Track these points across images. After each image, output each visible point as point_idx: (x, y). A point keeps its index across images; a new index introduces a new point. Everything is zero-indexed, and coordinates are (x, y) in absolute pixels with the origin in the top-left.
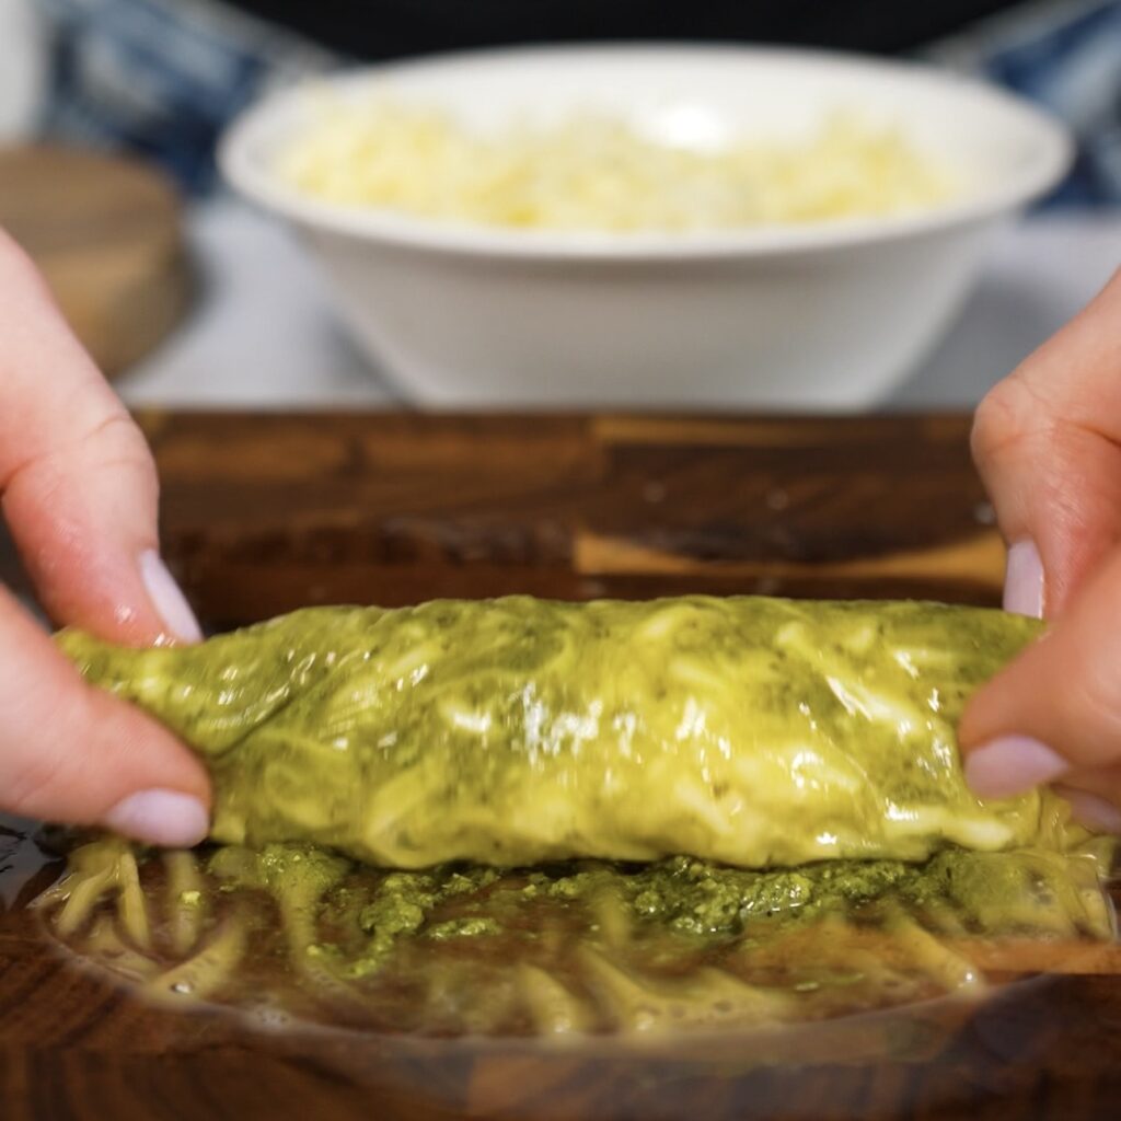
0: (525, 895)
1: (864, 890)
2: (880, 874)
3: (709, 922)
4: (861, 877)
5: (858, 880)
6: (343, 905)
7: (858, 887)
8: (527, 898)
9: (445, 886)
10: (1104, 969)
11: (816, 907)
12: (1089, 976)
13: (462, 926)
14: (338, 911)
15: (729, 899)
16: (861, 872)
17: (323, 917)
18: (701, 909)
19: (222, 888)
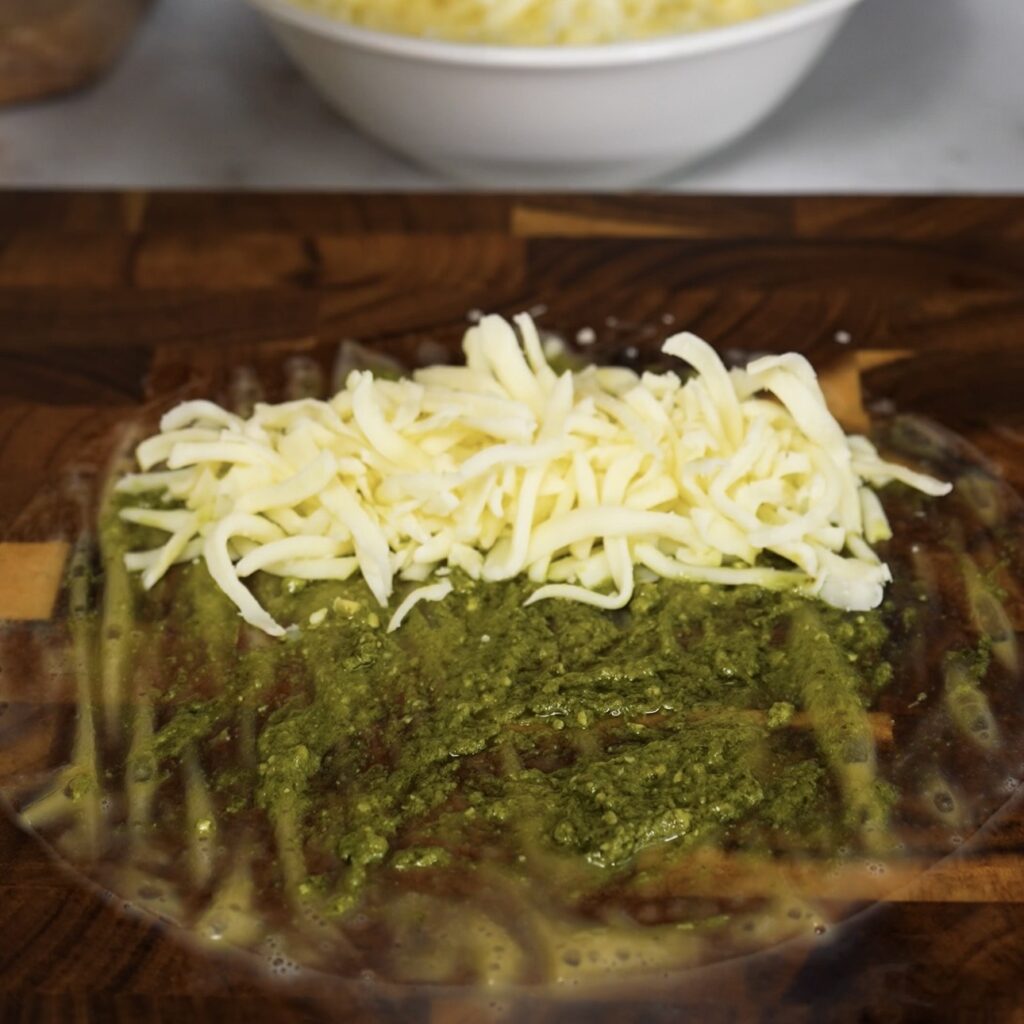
0: (466, 819)
1: (731, 814)
2: (743, 797)
3: (612, 858)
4: (729, 801)
5: (727, 806)
6: (325, 829)
7: (727, 812)
8: (469, 821)
9: (403, 807)
10: (916, 897)
11: (694, 836)
12: (906, 904)
13: (419, 857)
14: (321, 836)
15: (627, 839)
16: (728, 797)
17: (309, 843)
18: (605, 847)
19: (228, 810)
